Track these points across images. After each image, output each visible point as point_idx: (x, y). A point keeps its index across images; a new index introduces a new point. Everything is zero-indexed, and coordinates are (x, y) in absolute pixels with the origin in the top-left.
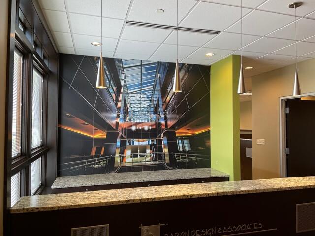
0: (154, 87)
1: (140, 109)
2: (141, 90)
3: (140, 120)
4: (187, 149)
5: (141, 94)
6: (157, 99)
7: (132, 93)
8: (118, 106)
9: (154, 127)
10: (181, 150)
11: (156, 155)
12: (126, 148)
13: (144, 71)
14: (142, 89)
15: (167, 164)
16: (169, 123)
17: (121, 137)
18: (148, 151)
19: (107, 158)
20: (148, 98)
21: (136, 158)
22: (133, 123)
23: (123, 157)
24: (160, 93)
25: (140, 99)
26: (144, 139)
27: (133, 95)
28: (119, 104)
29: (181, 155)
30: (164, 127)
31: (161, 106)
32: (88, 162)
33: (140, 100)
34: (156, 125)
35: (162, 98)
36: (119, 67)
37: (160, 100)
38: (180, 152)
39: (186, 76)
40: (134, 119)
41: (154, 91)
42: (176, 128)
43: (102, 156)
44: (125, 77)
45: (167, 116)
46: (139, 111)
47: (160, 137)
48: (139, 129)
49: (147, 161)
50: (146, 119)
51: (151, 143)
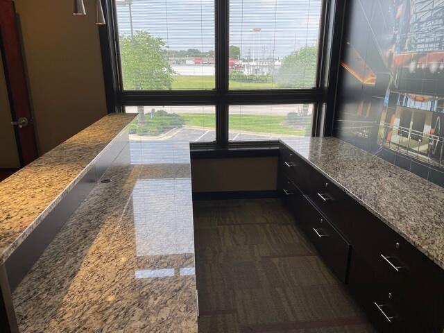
1: (429, 14)
3: (426, 46)
8: (398, 15)
11: (440, 144)
12: (394, 113)
17: (392, 87)
18: (427, 129)
21: (405, 139)
22: (413, 53)
23: (388, 130)
26: (427, 97)
28: (400, 10)
40: (416, 45)
46: (428, 20)
48: (420, 69)
49: (421, 153)
50: (436, 42)
51: (435, 110)
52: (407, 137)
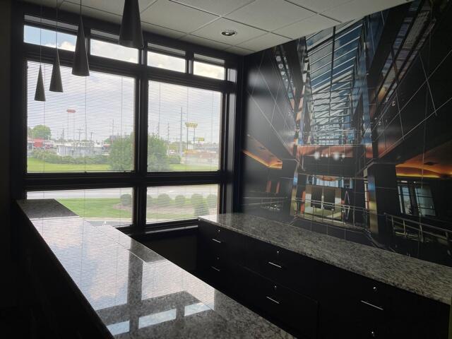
0: (353, 74)
1: (327, 120)
2: (332, 84)
3: (328, 141)
4: (423, 212)
5: (331, 92)
6: (357, 97)
7: (316, 93)
8: (297, 119)
9: (350, 155)
10: (407, 211)
11: (351, 211)
12: (304, 189)
13: (338, 47)
14: (334, 81)
15: (373, 234)
16: (381, 146)
17: (300, 170)
18: (338, 201)
20: (341, 96)
21: (318, 209)
22: (316, 146)
23: (301, 204)
24: (365, 83)
25: (328, 101)
26: (333, 177)
27: (318, 96)
28: (300, 115)
29: (406, 223)
30: (369, 156)
31: (366, 110)
33: (329, 104)
34: (352, 150)
35: (370, 92)
36: (302, 51)
37: (365, 96)
38: (404, 215)
40: (318, 140)
41: (354, 79)
42: (399, 157)
44: (309, 68)
45: (379, 130)
46: (326, 124)
47: (362, 174)
48: (324, 157)
49: (335, 219)
50: (336, 139)
51: (343, 186)
52: (320, 207)
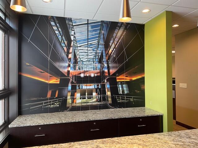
0: (98, 42)
1: (87, 59)
2: (88, 44)
3: (88, 69)
4: (126, 92)
5: (88, 47)
6: (101, 52)
7: (80, 46)
8: (69, 57)
9: (99, 74)
10: (121, 93)
11: (100, 97)
12: (76, 92)
13: (90, 28)
14: (89, 43)
15: (110, 104)
16: (111, 71)
17: (72, 83)
18: (94, 94)
19: (60, 100)
20: (93, 50)
22: (81, 71)
23: (73, 99)
24: (103, 46)
25: (87, 51)
26: (91, 84)
27: (81, 48)
29: (121, 97)
30: (107, 74)
31: (104, 57)
32: (45, 103)
33: (87, 52)
34: (100, 72)
35: (106, 51)
36: (70, 25)
37: (104, 52)
38: (120, 95)
39: (125, 33)
40: (82, 68)
41: (99, 45)
42: (117, 75)
43: (57, 98)
44: (75, 33)
45: (110, 65)
46: (86, 61)
47: (104, 82)
48: (86, 76)
49: (93, 102)
50: (92, 68)
51: (96, 88)
52: (85, 99)
